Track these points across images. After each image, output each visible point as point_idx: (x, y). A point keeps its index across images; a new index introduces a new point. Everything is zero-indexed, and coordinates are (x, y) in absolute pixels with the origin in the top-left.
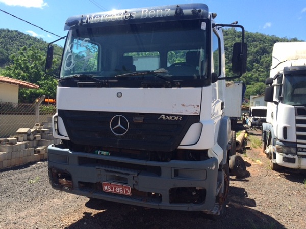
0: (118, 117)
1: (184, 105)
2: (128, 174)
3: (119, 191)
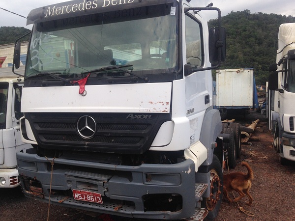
0: (85, 117)
1: (152, 102)
2: (99, 180)
3: (90, 198)
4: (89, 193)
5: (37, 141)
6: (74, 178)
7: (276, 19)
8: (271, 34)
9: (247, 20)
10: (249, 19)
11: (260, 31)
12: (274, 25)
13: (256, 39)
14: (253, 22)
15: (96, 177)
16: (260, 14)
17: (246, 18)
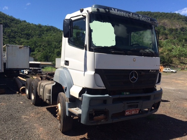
0: (133, 72)
1: (157, 65)
2: (138, 102)
3: (133, 112)
5: (105, 87)
6: (127, 104)
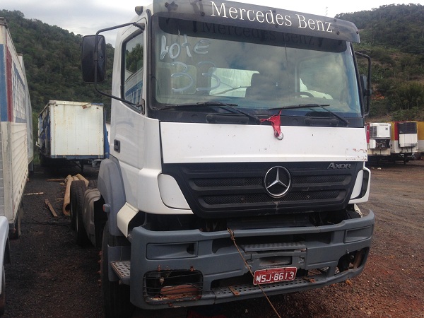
0: (276, 168)
1: (355, 150)
2: (293, 250)
3: (278, 277)
4: (279, 270)
5: (192, 209)
6: (257, 254)
7: (62, 35)
8: (54, 54)
9: (19, 26)
10: (22, 25)
11: (40, 47)
12: (59, 42)
13: (34, 57)
14: (29, 32)
15: (290, 246)
16: (39, 22)
17: (18, 23)
